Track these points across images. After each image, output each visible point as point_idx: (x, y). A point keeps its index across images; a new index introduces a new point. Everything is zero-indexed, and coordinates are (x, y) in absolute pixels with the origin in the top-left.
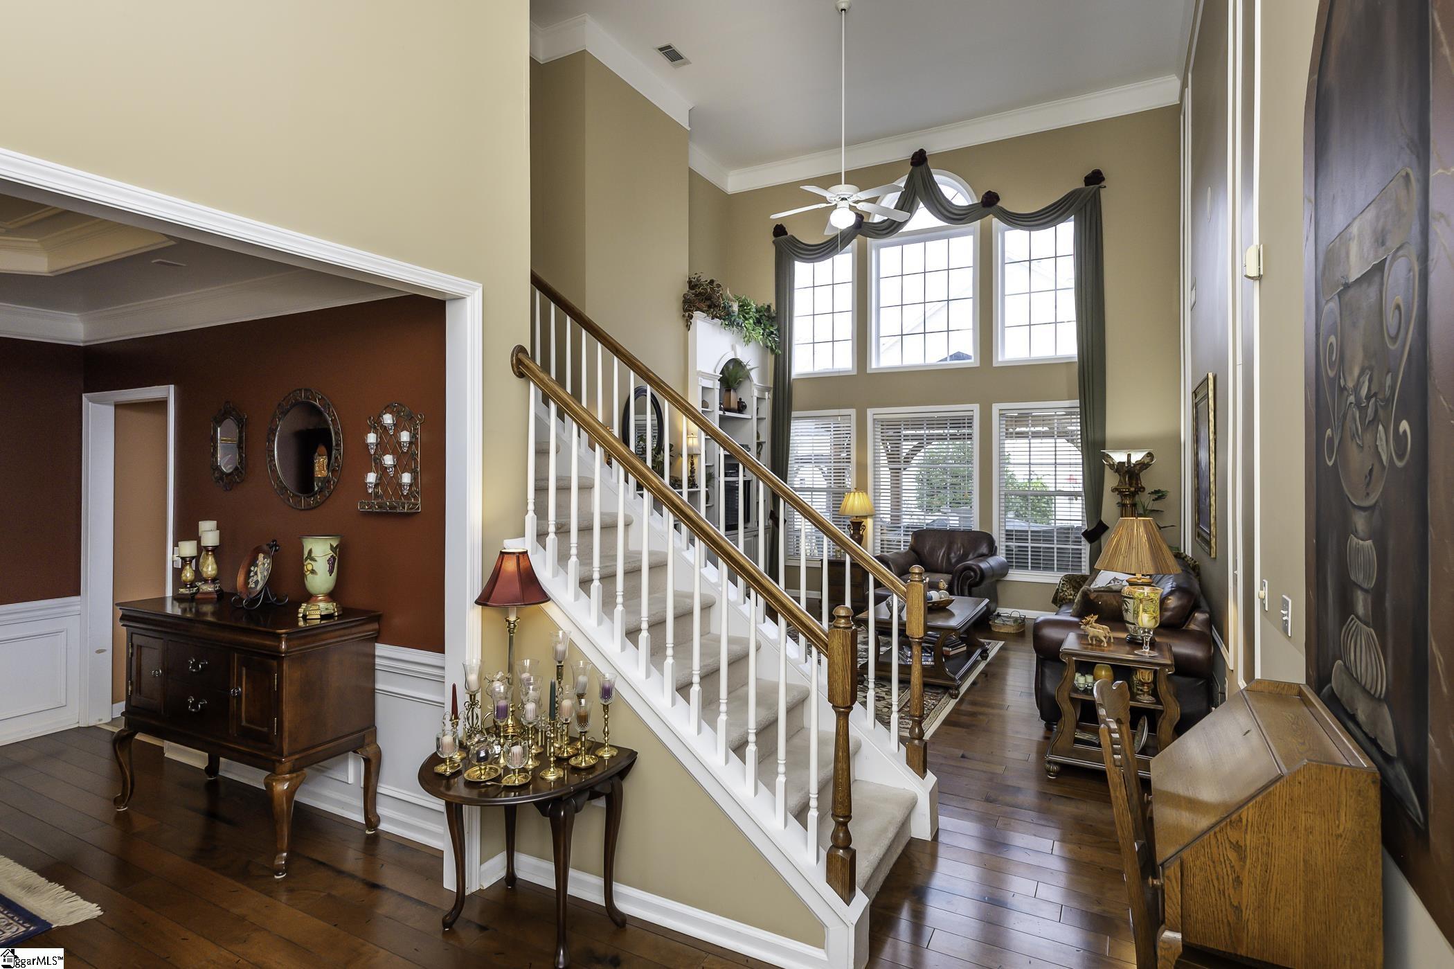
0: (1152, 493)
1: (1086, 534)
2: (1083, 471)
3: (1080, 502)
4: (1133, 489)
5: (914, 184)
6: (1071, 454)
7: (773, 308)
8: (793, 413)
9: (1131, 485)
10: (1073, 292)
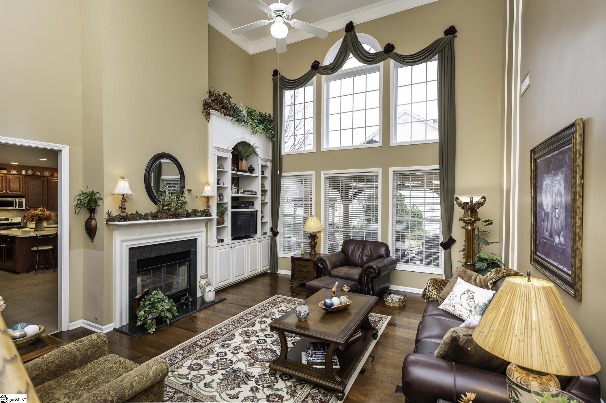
0: (484, 221)
1: (442, 245)
2: (441, 207)
3: (439, 225)
4: (473, 219)
5: (347, 43)
6: (434, 198)
7: (272, 115)
8: (282, 173)
9: (472, 217)
10: (436, 102)
